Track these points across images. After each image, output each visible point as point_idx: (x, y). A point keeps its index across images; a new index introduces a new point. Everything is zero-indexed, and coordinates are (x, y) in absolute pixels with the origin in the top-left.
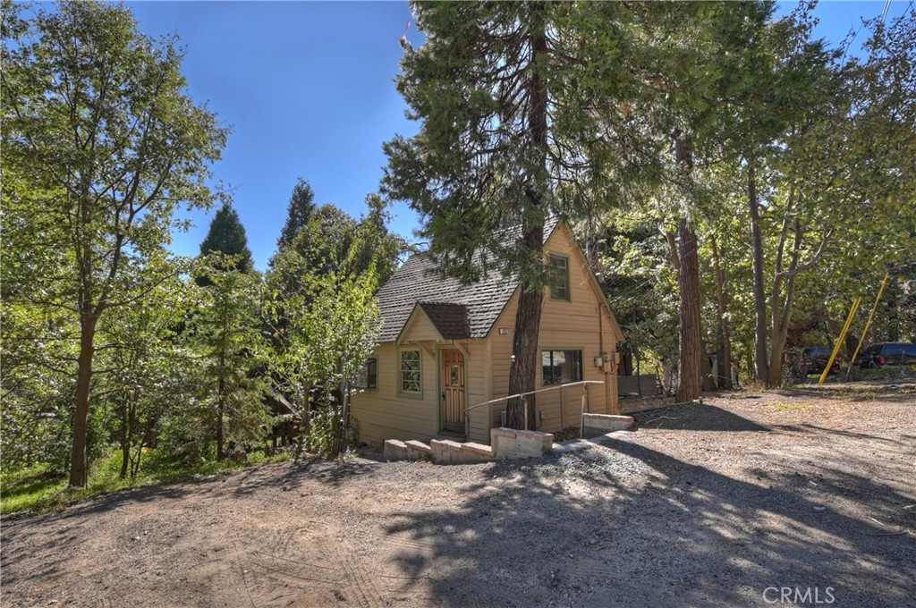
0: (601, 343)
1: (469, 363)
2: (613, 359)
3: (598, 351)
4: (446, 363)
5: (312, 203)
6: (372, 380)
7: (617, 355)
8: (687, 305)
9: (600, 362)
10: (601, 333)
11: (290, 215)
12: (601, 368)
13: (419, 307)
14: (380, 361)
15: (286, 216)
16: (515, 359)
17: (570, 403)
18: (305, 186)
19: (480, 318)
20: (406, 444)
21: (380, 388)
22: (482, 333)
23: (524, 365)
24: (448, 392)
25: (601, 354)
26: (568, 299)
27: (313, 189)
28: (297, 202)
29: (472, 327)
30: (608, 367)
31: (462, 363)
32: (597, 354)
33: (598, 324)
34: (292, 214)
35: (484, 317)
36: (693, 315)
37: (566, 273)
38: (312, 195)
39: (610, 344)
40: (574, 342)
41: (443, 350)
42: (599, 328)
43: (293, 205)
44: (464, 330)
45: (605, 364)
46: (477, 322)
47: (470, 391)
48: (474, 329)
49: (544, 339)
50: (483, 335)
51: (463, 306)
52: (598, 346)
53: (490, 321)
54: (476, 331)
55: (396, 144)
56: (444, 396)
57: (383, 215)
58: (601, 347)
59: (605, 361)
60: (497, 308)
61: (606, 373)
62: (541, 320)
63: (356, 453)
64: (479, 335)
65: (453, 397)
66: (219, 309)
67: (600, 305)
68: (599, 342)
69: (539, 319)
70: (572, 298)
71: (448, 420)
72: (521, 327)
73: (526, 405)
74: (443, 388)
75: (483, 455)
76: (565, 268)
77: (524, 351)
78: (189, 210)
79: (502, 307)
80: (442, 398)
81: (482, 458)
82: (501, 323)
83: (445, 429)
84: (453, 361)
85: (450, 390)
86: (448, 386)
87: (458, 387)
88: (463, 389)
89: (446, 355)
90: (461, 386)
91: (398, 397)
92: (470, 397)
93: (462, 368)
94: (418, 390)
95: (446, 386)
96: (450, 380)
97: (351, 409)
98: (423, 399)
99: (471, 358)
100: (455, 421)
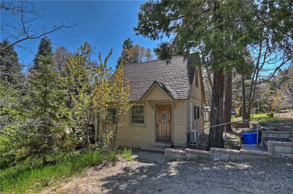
1: (175, 111)
3: (201, 107)
4: (159, 111)
10: (202, 101)
11: (39, 49)
12: (202, 114)
13: (155, 84)
25: (202, 109)
29: (177, 95)
31: (170, 111)
33: (201, 97)
40: (198, 103)
41: (157, 105)
47: (175, 123)
52: (201, 105)
54: (181, 96)
64: (184, 98)
65: (164, 126)
67: (202, 90)
70: (198, 87)
71: (160, 135)
80: (157, 126)
83: (159, 140)
84: (164, 110)
85: (161, 123)
86: (160, 121)
87: (166, 121)
88: (170, 122)
89: (159, 107)
90: (168, 121)
91: (129, 126)
92: (175, 125)
93: (169, 113)
94: (143, 123)
95: (159, 121)
96: (161, 119)
97: (99, 132)
98: (146, 127)
99: (176, 108)
100: (164, 136)
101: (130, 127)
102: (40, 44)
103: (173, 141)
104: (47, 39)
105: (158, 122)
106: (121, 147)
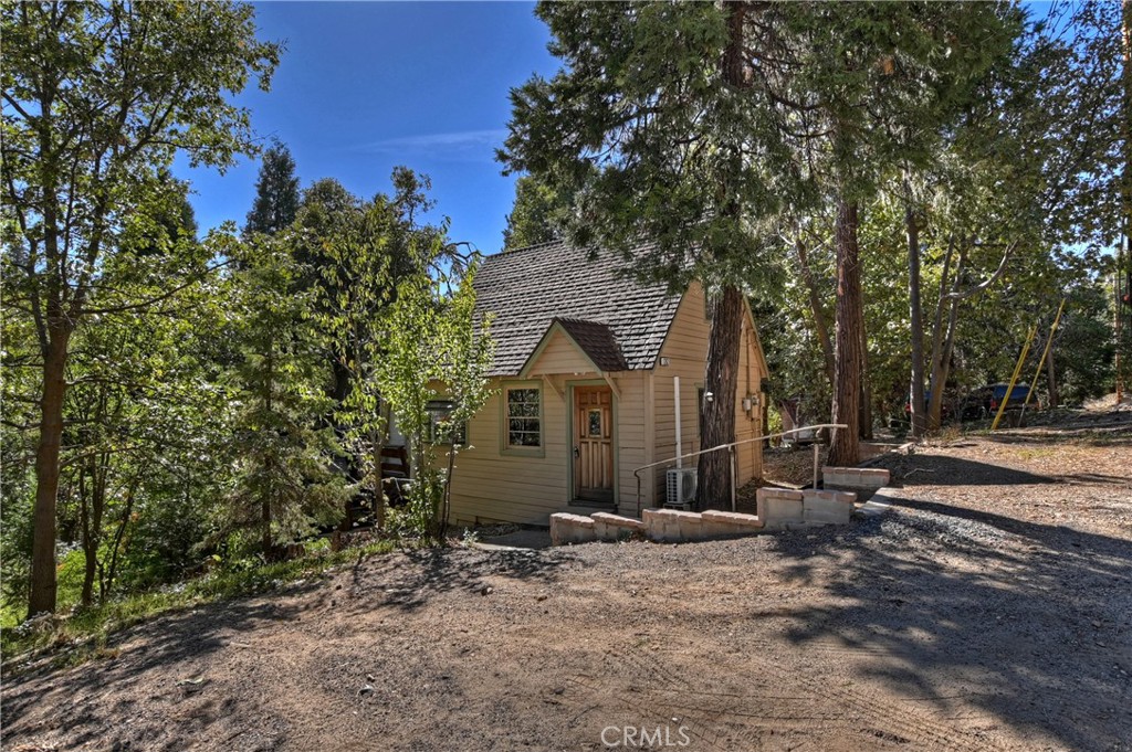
0: (748, 381)
1: (619, 405)
2: (760, 401)
3: (745, 390)
4: (582, 406)
5: (293, 177)
8: (846, 332)
9: (748, 405)
10: (748, 367)
11: (261, 193)
12: (748, 413)
13: (558, 325)
15: (255, 195)
16: (713, 397)
18: (282, 151)
19: (636, 343)
20: (593, 518)
21: (472, 443)
22: (646, 363)
23: (724, 406)
24: (583, 445)
25: (748, 395)
27: (294, 157)
28: (269, 173)
29: (626, 355)
30: (755, 412)
31: (609, 406)
32: (745, 395)
33: (746, 355)
34: (263, 191)
35: (642, 342)
36: (853, 346)
38: (292, 166)
39: (755, 381)
41: (576, 388)
42: (746, 360)
43: (265, 179)
44: (616, 359)
45: (753, 408)
46: (633, 348)
47: (621, 444)
48: (631, 358)
50: (648, 366)
51: (604, 327)
52: (745, 384)
53: (653, 347)
54: (635, 361)
55: (531, 90)
56: (577, 451)
57: (417, 199)
58: (748, 387)
59: (753, 403)
60: (657, 329)
61: (753, 419)
63: (476, 535)
64: (642, 366)
65: (593, 453)
66: (265, 321)
67: (747, 330)
68: (745, 378)
71: (584, 484)
73: (733, 459)
74: (576, 440)
75: (741, 525)
77: (725, 387)
78: (193, 165)
79: (666, 328)
80: (575, 455)
81: (738, 530)
83: (580, 499)
84: (593, 403)
85: (588, 443)
86: (584, 437)
87: (600, 438)
88: (608, 441)
89: (580, 394)
90: (605, 437)
91: (502, 455)
92: (621, 452)
93: (607, 412)
94: (538, 445)
95: (582, 437)
96: (587, 430)
98: (545, 457)
99: (625, 398)
100: (595, 485)
101: (502, 458)
103: (616, 502)
106: (480, 520)
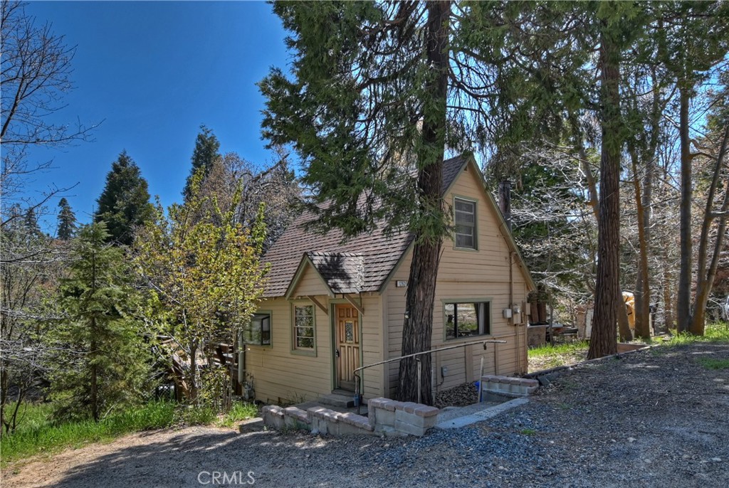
0: (511, 294)
1: (364, 319)
2: (523, 310)
3: (507, 301)
4: (341, 319)
6: (265, 336)
7: (528, 306)
8: (606, 252)
9: (509, 313)
10: (510, 283)
12: (510, 320)
13: (306, 258)
14: (274, 317)
16: (409, 314)
17: (475, 358)
20: (283, 412)
21: (274, 344)
23: (419, 321)
24: (342, 348)
25: (510, 305)
26: (476, 247)
28: (200, 151)
30: (517, 320)
31: (356, 318)
32: (507, 305)
33: (508, 273)
36: (612, 263)
37: (474, 219)
39: (520, 294)
40: (482, 293)
41: (337, 306)
42: (508, 278)
43: (197, 155)
45: (515, 316)
47: (365, 349)
49: (442, 291)
52: (507, 297)
53: (385, 272)
56: (338, 352)
58: (511, 298)
59: (514, 313)
60: (391, 259)
61: (515, 325)
62: (439, 271)
65: (347, 355)
67: (510, 253)
68: (507, 292)
69: (436, 270)
70: (480, 247)
71: (343, 378)
72: (416, 279)
73: (419, 365)
75: (360, 429)
76: (472, 213)
77: (419, 306)
80: (336, 355)
82: (396, 275)
83: (340, 388)
84: (347, 317)
85: (344, 347)
86: (343, 342)
87: (352, 343)
88: (357, 346)
89: (340, 309)
90: (356, 343)
91: (292, 354)
93: (357, 324)
94: (312, 347)
95: (341, 342)
96: (344, 337)
97: (247, 366)
98: (317, 356)
99: (366, 313)
100: (350, 378)
101: (293, 356)
102: (195, 152)
104: (209, 135)
105: (338, 345)
